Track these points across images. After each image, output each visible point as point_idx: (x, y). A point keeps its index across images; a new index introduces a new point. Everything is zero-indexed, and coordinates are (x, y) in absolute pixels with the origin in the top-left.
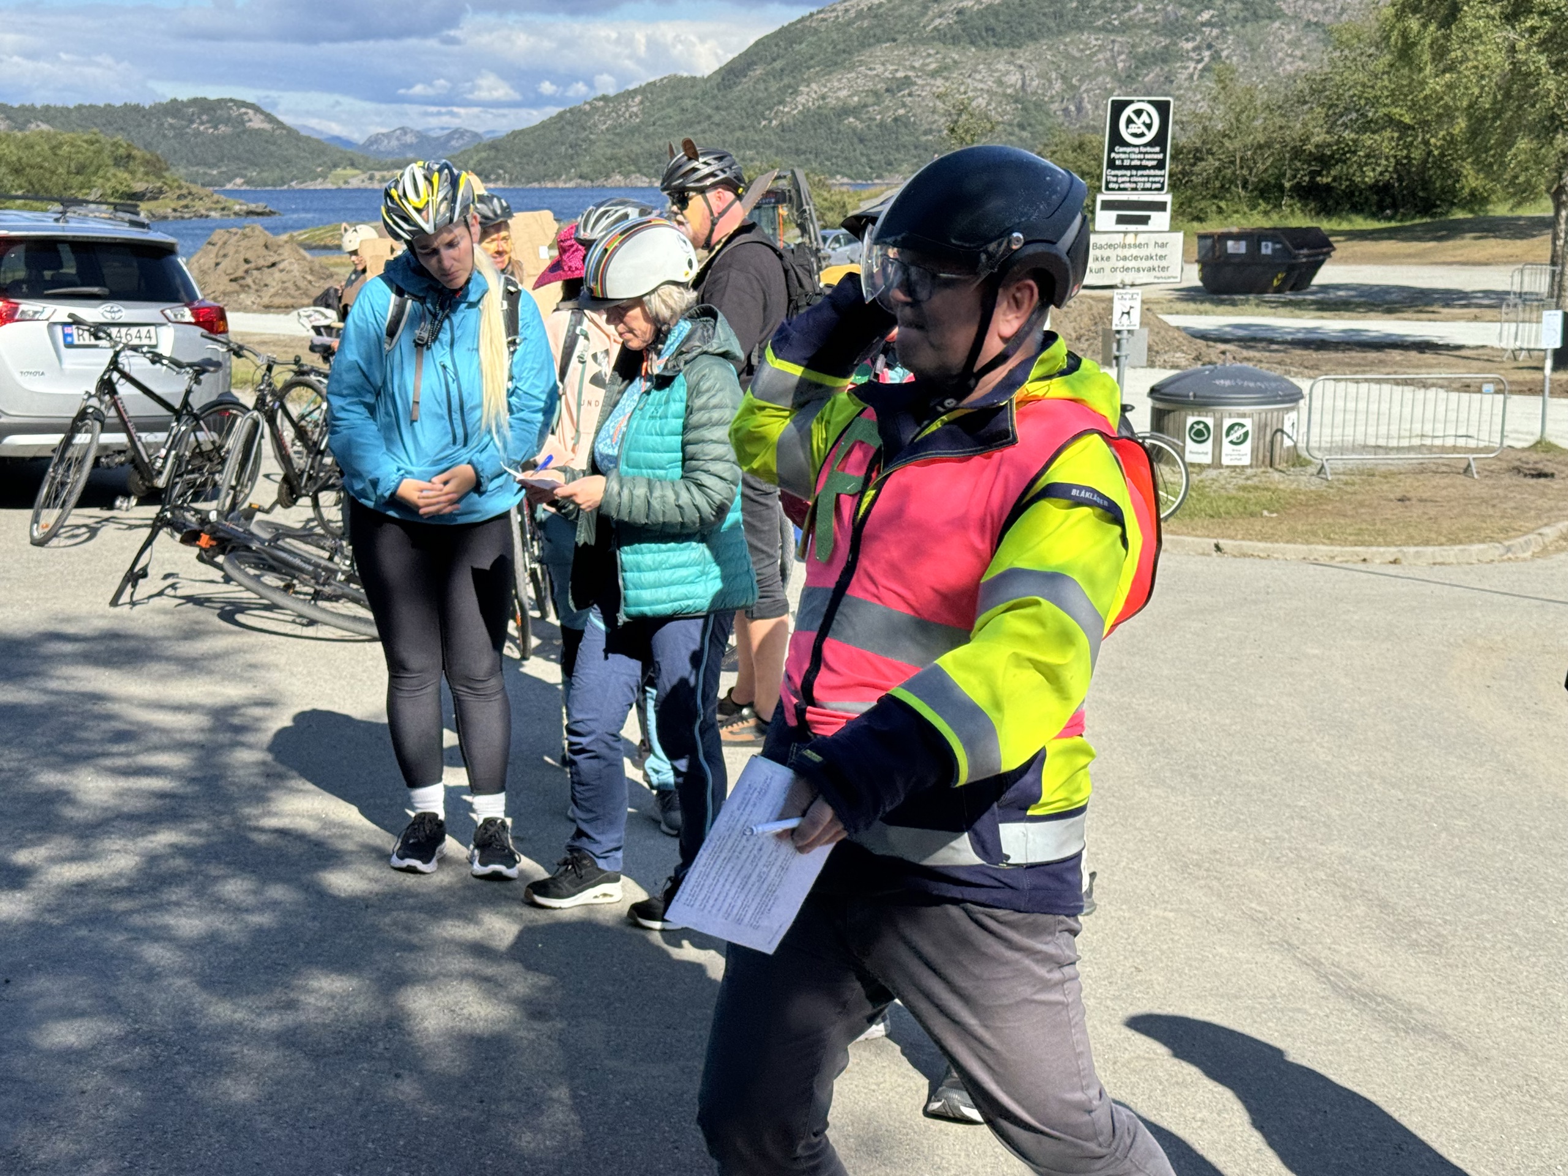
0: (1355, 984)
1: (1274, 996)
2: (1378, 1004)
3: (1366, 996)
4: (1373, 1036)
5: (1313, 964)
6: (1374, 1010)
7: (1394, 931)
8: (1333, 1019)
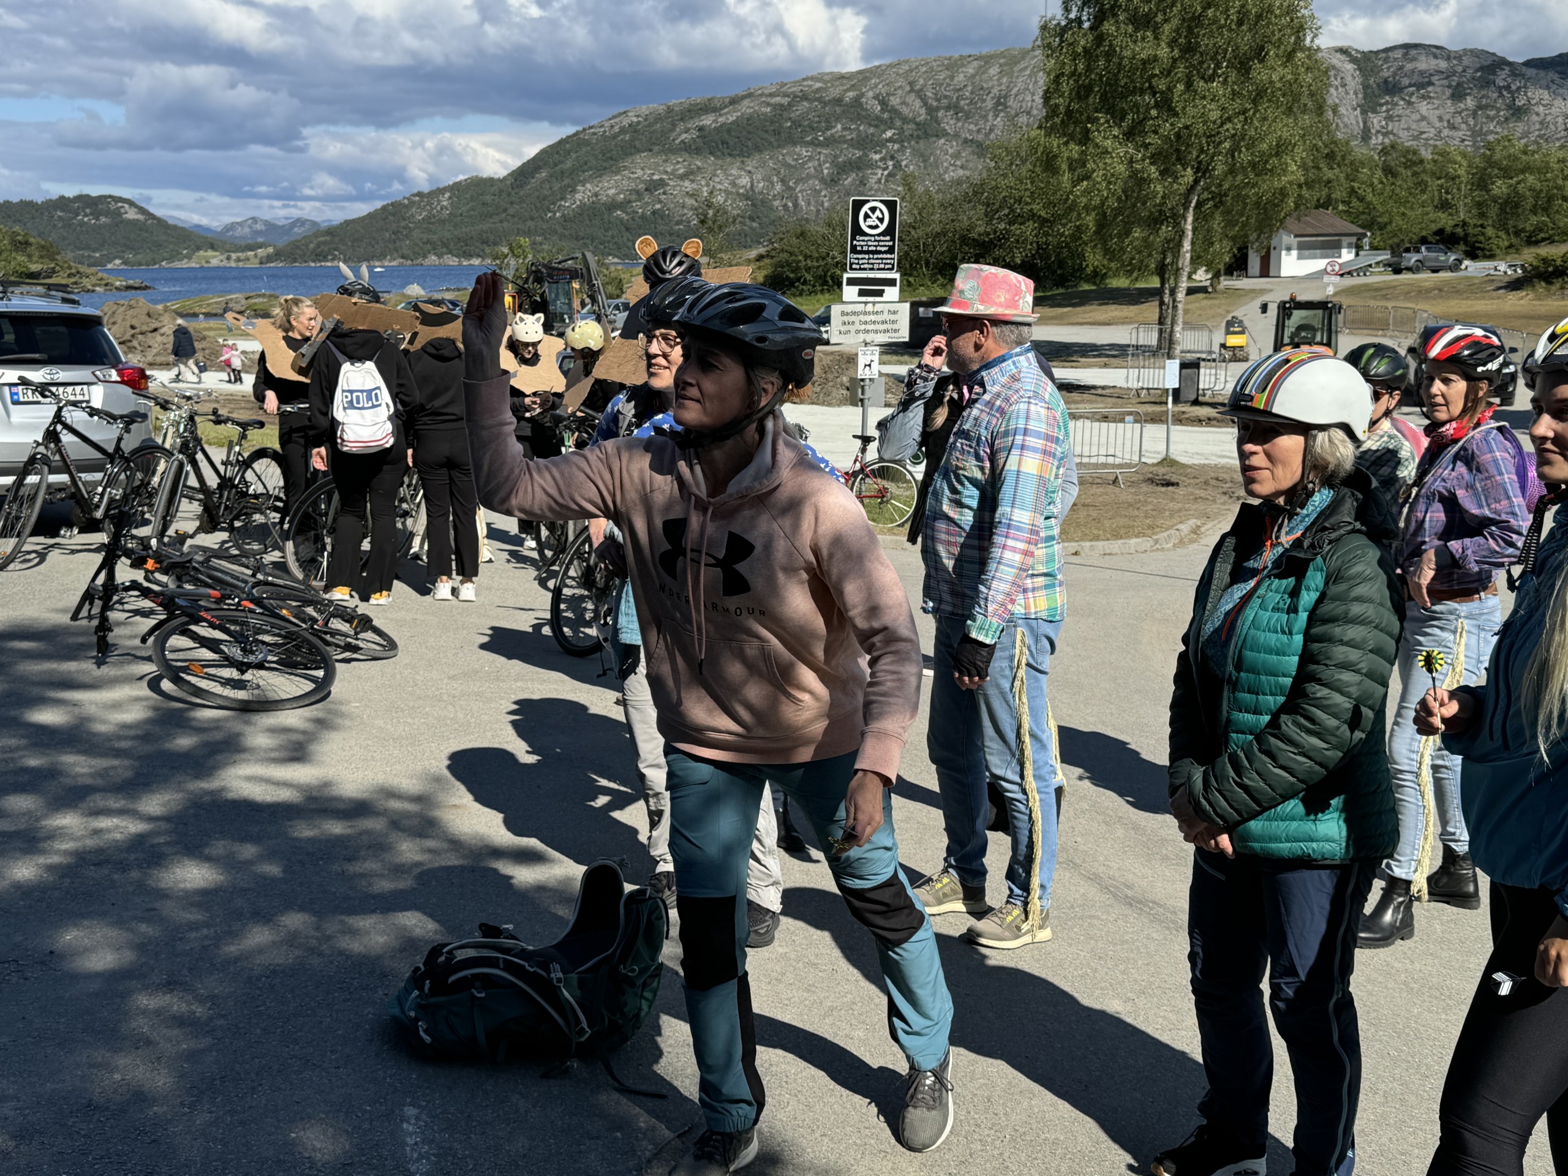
0: (1129, 893)
1: (1072, 907)
2: (1151, 909)
3: (1140, 902)
4: (1154, 935)
5: (1094, 878)
6: (1149, 914)
7: (1148, 849)
8: (1120, 922)
